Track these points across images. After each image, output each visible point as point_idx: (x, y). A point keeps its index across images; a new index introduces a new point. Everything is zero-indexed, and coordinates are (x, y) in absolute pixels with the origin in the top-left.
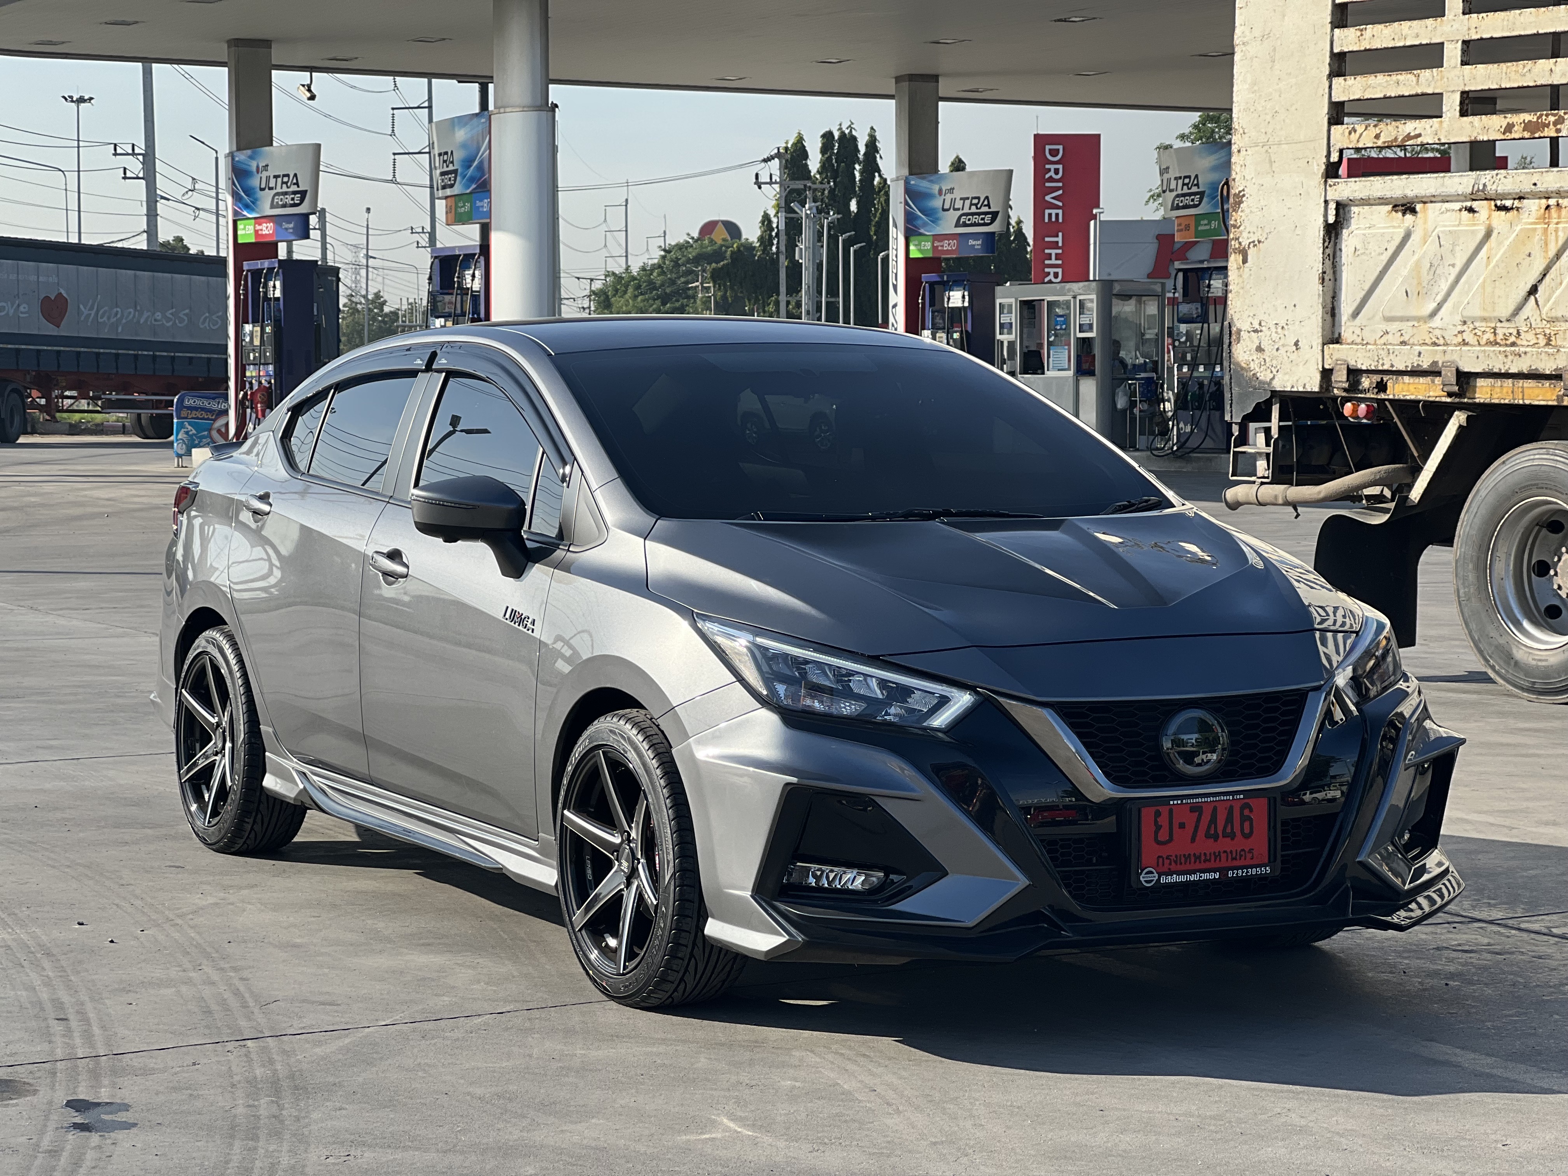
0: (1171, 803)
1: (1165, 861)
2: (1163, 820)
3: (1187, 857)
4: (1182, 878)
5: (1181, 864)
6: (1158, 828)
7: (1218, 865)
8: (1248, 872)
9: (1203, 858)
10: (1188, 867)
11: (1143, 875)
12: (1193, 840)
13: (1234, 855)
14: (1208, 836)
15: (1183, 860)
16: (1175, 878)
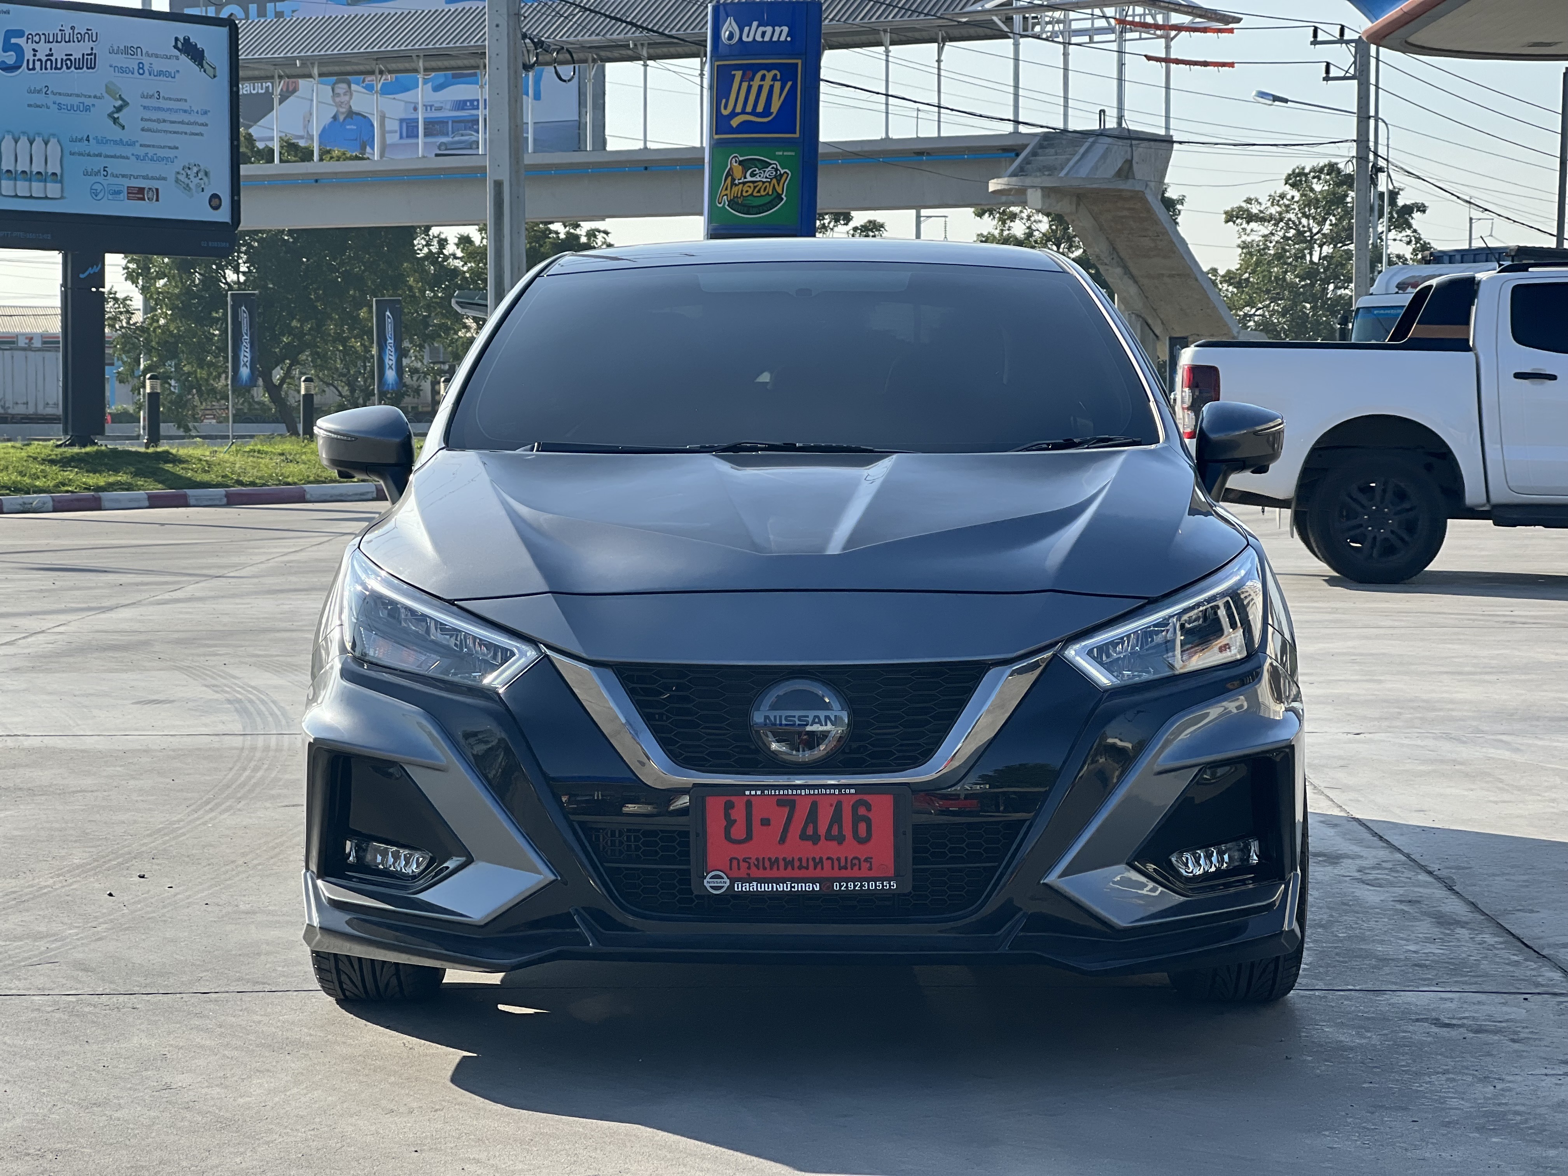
0: (747, 793)
1: (741, 863)
2: (738, 814)
3: (774, 863)
4: (765, 887)
5: (765, 868)
6: (730, 823)
7: (818, 873)
8: (862, 886)
9: (797, 864)
10: (775, 873)
11: (708, 879)
12: (783, 840)
13: (843, 864)
14: (803, 837)
15: (767, 864)
16: (754, 887)
